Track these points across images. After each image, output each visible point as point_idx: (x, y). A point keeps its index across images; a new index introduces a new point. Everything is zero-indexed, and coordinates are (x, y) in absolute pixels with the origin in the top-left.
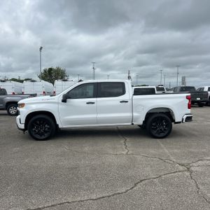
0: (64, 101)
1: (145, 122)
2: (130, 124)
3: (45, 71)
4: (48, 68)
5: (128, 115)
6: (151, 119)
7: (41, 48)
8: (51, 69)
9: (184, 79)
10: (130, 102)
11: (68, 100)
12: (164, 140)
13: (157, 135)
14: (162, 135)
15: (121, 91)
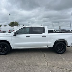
0: (15, 35)
1: (53, 46)
2: (47, 47)
3: (11, 23)
4: (12, 22)
5: (46, 42)
6: (56, 45)
7: (9, 14)
8: (13, 22)
9: (60, 27)
10: (47, 37)
11: (17, 35)
12: (62, 54)
13: (59, 52)
14: (62, 52)
15: (43, 31)
